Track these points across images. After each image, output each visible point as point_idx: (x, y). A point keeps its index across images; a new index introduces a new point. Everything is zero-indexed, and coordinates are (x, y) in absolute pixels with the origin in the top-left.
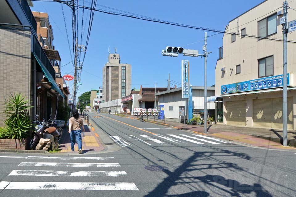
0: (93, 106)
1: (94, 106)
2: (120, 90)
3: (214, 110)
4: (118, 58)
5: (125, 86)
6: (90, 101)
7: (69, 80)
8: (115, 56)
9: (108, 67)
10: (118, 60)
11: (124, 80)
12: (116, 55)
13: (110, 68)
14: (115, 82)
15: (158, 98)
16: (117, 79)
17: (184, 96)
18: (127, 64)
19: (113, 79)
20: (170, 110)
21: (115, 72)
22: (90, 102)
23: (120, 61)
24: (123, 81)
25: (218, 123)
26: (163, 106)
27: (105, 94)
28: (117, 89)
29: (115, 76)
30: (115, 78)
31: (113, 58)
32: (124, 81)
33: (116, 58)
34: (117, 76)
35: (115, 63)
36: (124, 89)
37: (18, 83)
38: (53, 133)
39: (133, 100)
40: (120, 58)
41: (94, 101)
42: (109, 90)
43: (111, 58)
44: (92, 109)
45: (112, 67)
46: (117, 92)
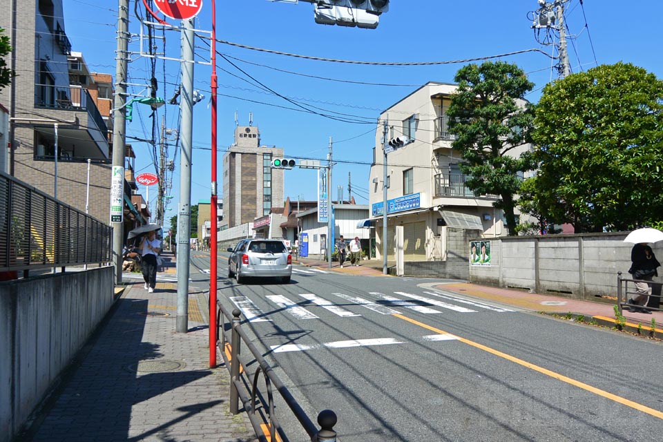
0: (203, 238)
1: (206, 238)
2: (260, 202)
3: (368, 240)
4: (254, 136)
5: (271, 196)
6: (197, 227)
7: (150, 184)
8: (248, 130)
9: (233, 154)
10: (256, 140)
11: (268, 181)
12: (250, 128)
13: (238, 157)
14: (250, 186)
15: (301, 222)
16: (254, 179)
17: (322, 219)
18: (274, 147)
19: (244, 179)
20: (314, 241)
21: (249, 165)
22: (197, 230)
23: (259, 140)
24: (265, 183)
25: (372, 259)
26: (306, 234)
27: (228, 212)
28: (253, 200)
29: (249, 172)
30: (249, 178)
31: (245, 135)
32: (269, 183)
33: (250, 136)
34: (254, 174)
35: (249, 145)
36: (268, 201)
37: (102, 212)
38: (134, 258)
39: (270, 225)
40: (259, 135)
41: (204, 227)
42: (236, 203)
43: (241, 135)
44: (200, 244)
45: (242, 153)
46: (253, 207)
